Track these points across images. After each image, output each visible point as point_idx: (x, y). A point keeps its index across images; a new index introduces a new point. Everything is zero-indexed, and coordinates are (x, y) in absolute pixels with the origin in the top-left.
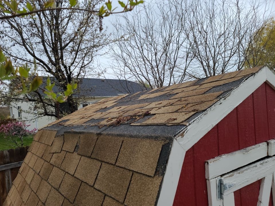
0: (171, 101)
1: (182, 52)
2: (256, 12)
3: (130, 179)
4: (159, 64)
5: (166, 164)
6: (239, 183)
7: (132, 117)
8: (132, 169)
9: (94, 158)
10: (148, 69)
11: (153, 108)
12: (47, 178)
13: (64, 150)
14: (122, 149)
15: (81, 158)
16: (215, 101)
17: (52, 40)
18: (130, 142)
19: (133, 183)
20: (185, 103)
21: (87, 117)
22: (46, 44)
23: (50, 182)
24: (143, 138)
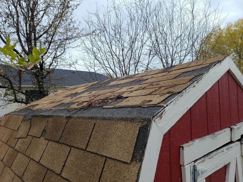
0: (143, 86)
1: (146, 49)
2: (207, 19)
3: (102, 166)
4: (125, 59)
5: (144, 149)
6: (210, 168)
7: (103, 101)
8: (104, 154)
9: (63, 142)
10: (115, 63)
11: (125, 92)
12: (11, 165)
13: (30, 135)
14: (94, 133)
15: (49, 143)
16: (189, 84)
17: (27, 31)
18: (103, 125)
19: (106, 171)
20: (157, 87)
21: (57, 102)
22: (20, 34)
23: (13, 169)
24: (117, 120)
